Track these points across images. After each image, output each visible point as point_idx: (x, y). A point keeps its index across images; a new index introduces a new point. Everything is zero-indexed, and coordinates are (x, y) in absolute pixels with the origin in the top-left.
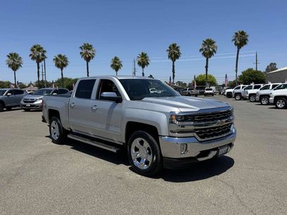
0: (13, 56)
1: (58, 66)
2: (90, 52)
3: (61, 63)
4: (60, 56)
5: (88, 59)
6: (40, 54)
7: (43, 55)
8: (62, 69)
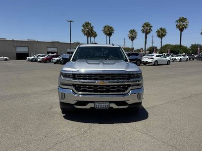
0: (132, 32)
1: (159, 36)
2: (185, 23)
3: (162, 34)
4: (161, 29)
5: (182, 30)
6: (148, 28)
7: (150, 29)
8: (161, 38)
